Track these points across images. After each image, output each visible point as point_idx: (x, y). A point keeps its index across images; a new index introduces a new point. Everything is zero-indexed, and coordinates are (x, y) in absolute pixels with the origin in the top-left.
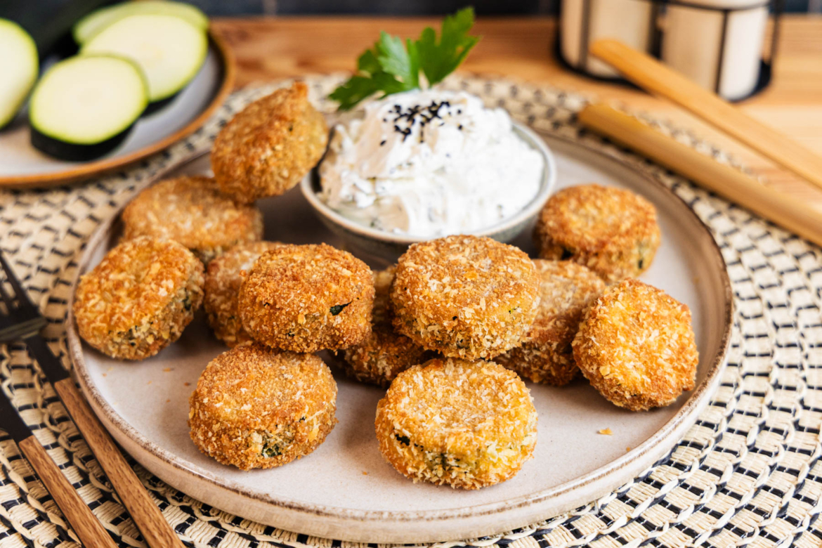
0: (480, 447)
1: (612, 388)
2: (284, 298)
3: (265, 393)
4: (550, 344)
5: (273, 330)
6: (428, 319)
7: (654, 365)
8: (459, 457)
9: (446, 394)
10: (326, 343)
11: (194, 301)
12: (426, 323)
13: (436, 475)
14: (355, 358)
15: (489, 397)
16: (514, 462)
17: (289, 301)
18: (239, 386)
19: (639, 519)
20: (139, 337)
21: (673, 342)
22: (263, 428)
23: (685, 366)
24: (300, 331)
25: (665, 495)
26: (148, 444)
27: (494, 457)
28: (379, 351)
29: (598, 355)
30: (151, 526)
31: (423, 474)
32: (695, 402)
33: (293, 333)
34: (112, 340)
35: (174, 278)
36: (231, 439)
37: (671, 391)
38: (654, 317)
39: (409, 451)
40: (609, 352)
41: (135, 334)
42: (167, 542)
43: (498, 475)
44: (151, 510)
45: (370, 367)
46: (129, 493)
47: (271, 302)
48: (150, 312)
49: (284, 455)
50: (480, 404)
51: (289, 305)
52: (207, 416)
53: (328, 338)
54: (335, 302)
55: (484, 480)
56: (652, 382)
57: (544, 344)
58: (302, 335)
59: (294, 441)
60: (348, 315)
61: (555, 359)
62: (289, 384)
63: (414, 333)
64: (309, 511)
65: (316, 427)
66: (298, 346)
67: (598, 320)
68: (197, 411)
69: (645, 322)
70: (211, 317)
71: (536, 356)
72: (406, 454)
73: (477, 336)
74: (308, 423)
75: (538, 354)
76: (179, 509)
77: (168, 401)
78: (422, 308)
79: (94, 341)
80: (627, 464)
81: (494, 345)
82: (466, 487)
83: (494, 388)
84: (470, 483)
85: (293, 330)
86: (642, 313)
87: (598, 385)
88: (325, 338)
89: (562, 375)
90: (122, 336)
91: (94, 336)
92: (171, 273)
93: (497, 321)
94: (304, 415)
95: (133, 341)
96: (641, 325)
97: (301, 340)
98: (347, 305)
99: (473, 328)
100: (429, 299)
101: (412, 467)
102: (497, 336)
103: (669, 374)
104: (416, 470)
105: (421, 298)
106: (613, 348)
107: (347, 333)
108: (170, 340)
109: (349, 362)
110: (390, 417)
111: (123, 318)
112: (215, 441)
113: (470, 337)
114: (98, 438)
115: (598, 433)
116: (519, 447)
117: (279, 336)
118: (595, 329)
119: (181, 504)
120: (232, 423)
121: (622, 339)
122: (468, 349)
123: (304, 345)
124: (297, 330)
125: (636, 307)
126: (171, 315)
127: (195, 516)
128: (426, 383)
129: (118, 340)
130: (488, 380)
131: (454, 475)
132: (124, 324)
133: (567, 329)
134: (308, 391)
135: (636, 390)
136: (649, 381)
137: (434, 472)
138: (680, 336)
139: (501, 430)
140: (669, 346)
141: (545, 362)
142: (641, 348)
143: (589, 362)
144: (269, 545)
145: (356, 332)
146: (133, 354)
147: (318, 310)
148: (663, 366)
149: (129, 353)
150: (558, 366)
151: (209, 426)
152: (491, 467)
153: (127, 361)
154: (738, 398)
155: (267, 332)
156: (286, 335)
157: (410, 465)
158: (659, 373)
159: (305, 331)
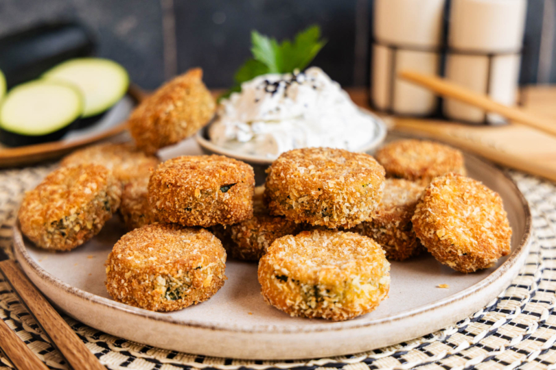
0: (347, 279)
1: (447, 248)
2: (183, 179)
3: (169, 251)
4: (394, 222)
5: (175, 205)
6: (299, 191)
7: (479, 231)
8: (330, 288)
9: (314, 251)
10: (217, 217)
11: (113, 205)
12: (297, 195)
13: (310, 307)
14: (240, 235)
15: (350, 252)
16: (374, 296)
17: (187, 180)
18: (147, 246)
19: (479, 345)
20: (68, 226)
21: (492, 216)
22: (166, 272)
23: (503, 234)
24: (196, 204)
25: (497, 329)
26: (71, 288)
27: (358, 288)
28: (259, 228)
29: (434, 222)
30: (71, 346)
31: (299, 306)
32: (514, 259)
33: (191, 207)
34: (46, 230)
35: (97, 182)
36: (139, 283)
37: (494, 251)
38: (475, 198)
39: (288, 286)
40: (443, 219)
41: (65, 223)
42: (84, 356)
43: (361, 305)
44: (71, 336)
45: (252, 243)
46: (53, 325)
47: (173, 182)
48: (78, 205)
49: (183, 298)
50: (343, 256)
51: (188, 183)
52: (121, 267)
53: (219, 212)
54: (224, 181)
55: (349, 310)
56: (479, 243)
57: (389, 223)
58: (198, 209)
59: (192, 286)
60: (235, 193)
61: (398, 235)
62: (187, 246)
63: (287, 208)
64: (204, 327)
65: (210, 277)
66: (195, 219)
67: (432, 197)
68: (112, 266)
69: (469, 201)
70: (126, 218)
71: (383, 234)
72: (285, 288)
73: (338, 203)
74: (203, 272)
75: (385, 231)
76: (96, 345)
77: (90, 274)
78: (294, 183)
79: (33, 234)
80: (466, 296)
81: (352, 213)
82: (335, 317)
83: (353, 245)
84: (338, 312)
85: (191, 204)
86: (466, 194)
87: (435, 249)
88: (216, 212)
89: (404, 249)
90: (55, 226)
91: (33, 229)
92: (95, 179)
93: (354, 191)
94: (199, 265)
95: (64, 231)
96: (466, 203)
97: (197, 213)
98: (233, 185)
99: (335, 195)
100: (299, 177)
101: (290, 299)
102: (354, 205)
103: (491, 238)
104: (293, 303)
105: (292, 176)
106: (445, 216)
107: (234, 208)
108: (92, 231)
109: (235, 241)
110: (270, 262)
111: (57, 211)
112: (127, 287)
113: (332, 205)
114: (30, 292)
115: (438, 287)
116: (377, 285)
117: (179, 210)
118: (430, 203)
119: (97, 341)
120: (141, 270)
121: (453, 211)
122: (331, 216)
123: (199, 217)
124: (194, 204)
125: (461, 190)
126: (93, 209)
127: (109, 348)
128: (298, 245)
129: (51, 230)
130: (348, 241)
131: (325, 304)
132: (57, 215)
133: (406, 212)
134: (203, 249)
135: (466, 248)
136: (476, 242)
137: (308, 304)
138: (497, 213)
139: (363, 268)
140: (488, 219)
141: (390, 238)
142: (468, 219)
143: (427, 229)
144: (171, 366)
145: (241, 208)
146: (63, 243)
147: (211, 186)
148: (486, 232)
149: (60, 243)
150: (400, 242)
151: (122, 274)
152: (355, 297)
153: (59, 252)
154: (542, 271)
155: (169, 208)
156: (185, 209)
157: (288, 297)
158: (483, 236)
159: (201, 205)
